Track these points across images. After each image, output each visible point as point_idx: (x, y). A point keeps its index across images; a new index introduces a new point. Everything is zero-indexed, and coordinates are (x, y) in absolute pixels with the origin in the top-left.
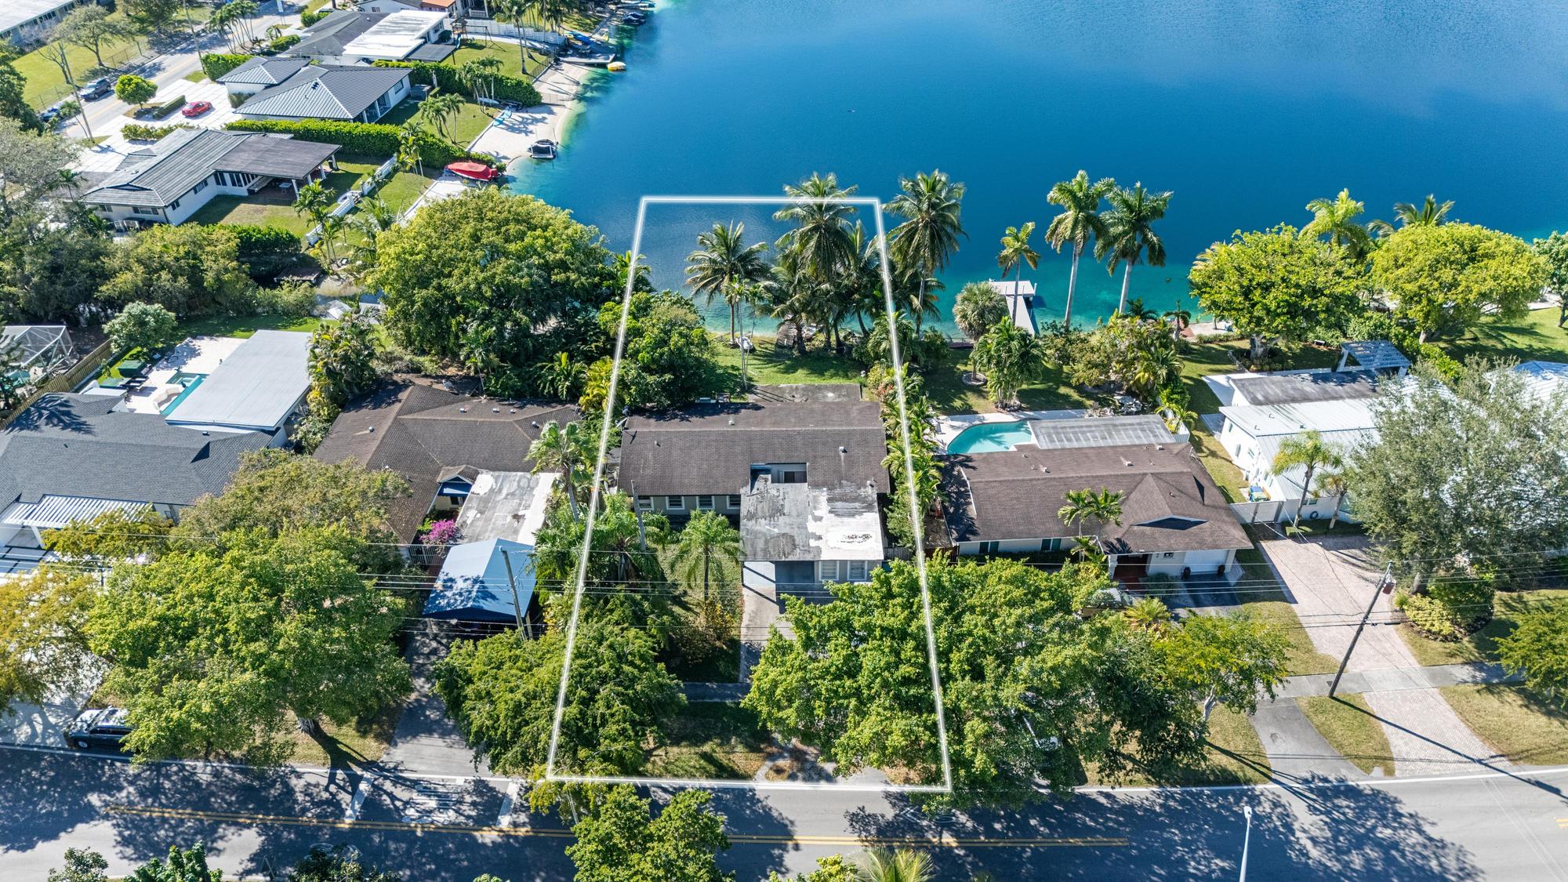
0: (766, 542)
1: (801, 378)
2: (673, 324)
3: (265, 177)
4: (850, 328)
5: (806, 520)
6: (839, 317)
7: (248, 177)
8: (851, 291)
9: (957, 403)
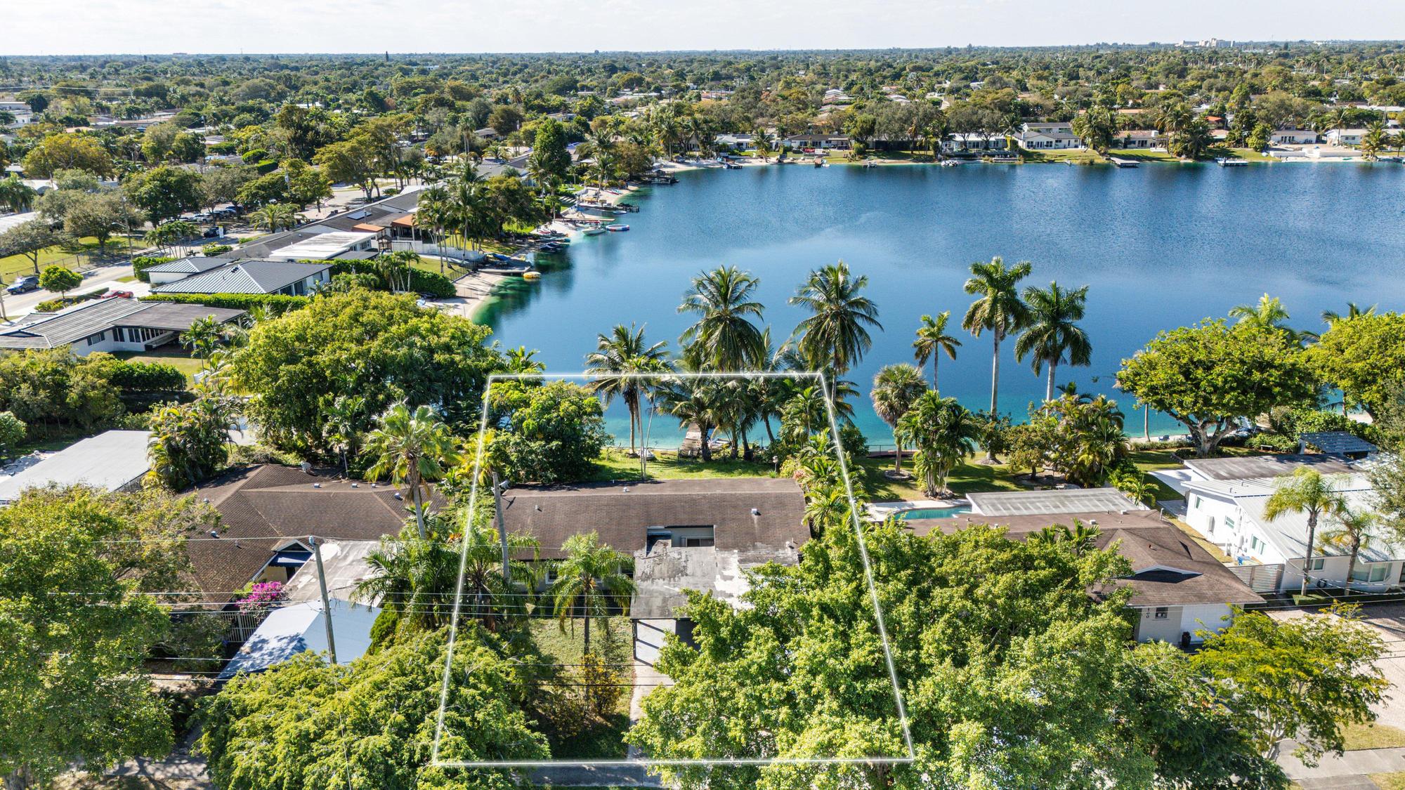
0: (665, 600)
1: (705, 474)
5: (714, 579)
6: (747, 423)
7: (147, 331)
9: (882, 493)
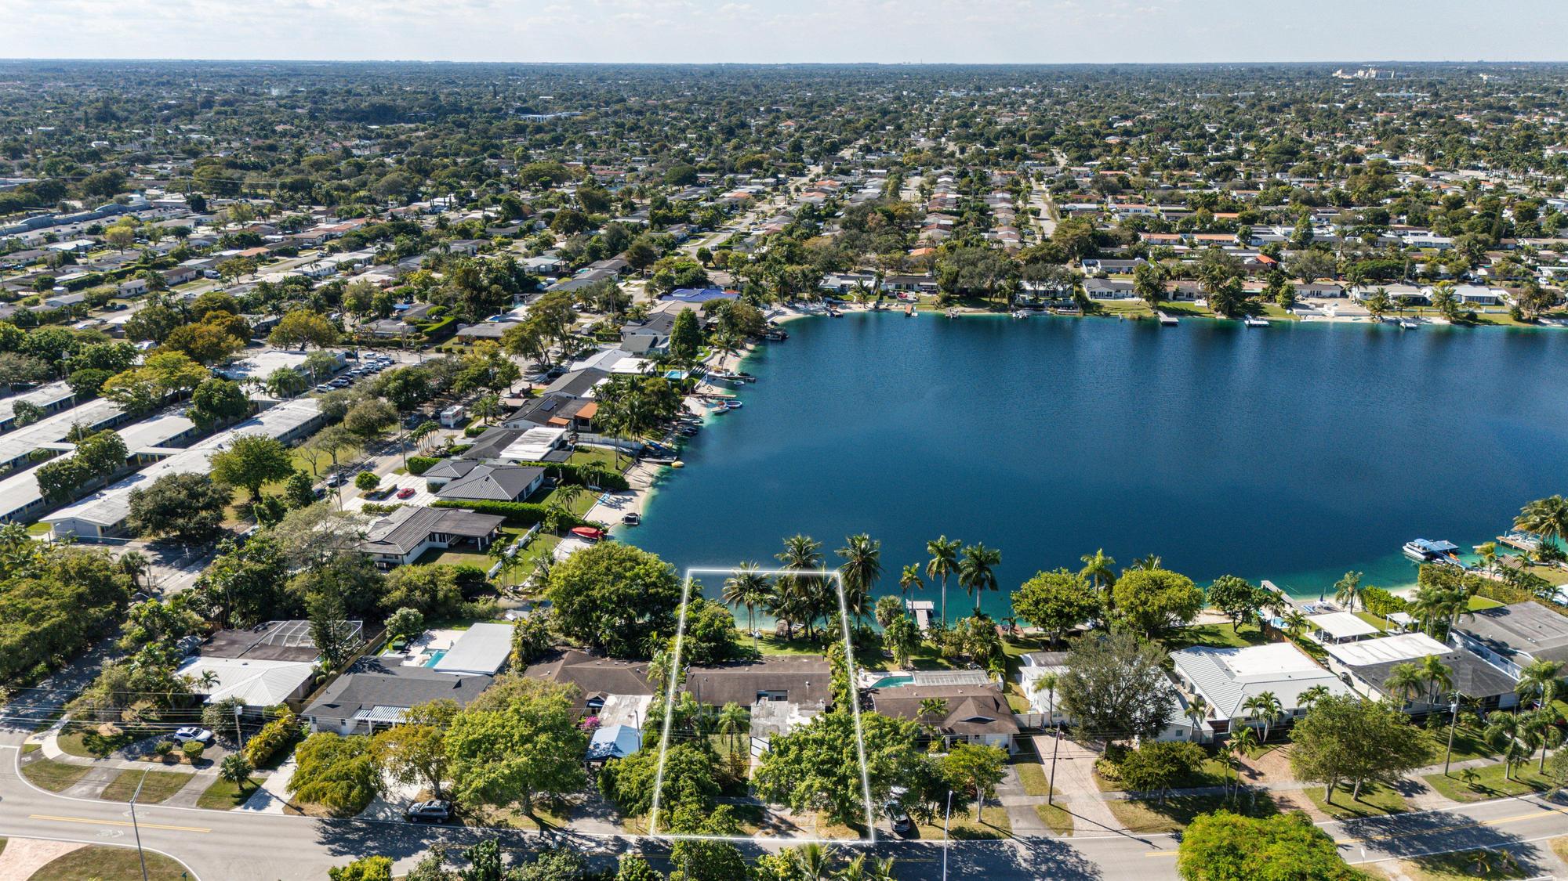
0: (764, 728)
1: (789, 652)
2: (715, 615)
3: (459, 536)
4: (820, 626)
5: (785, 718)
6: (813, 619)
7: (450, 535)
8: (819, 602)
9: (879, 666)
